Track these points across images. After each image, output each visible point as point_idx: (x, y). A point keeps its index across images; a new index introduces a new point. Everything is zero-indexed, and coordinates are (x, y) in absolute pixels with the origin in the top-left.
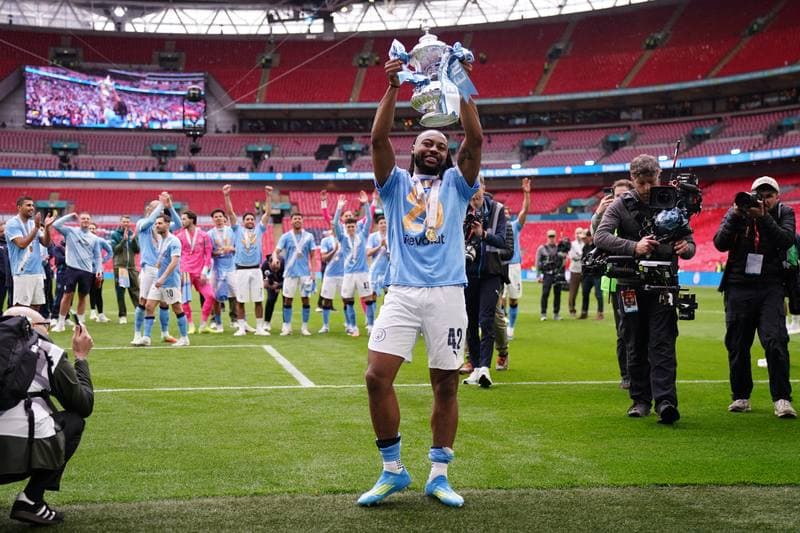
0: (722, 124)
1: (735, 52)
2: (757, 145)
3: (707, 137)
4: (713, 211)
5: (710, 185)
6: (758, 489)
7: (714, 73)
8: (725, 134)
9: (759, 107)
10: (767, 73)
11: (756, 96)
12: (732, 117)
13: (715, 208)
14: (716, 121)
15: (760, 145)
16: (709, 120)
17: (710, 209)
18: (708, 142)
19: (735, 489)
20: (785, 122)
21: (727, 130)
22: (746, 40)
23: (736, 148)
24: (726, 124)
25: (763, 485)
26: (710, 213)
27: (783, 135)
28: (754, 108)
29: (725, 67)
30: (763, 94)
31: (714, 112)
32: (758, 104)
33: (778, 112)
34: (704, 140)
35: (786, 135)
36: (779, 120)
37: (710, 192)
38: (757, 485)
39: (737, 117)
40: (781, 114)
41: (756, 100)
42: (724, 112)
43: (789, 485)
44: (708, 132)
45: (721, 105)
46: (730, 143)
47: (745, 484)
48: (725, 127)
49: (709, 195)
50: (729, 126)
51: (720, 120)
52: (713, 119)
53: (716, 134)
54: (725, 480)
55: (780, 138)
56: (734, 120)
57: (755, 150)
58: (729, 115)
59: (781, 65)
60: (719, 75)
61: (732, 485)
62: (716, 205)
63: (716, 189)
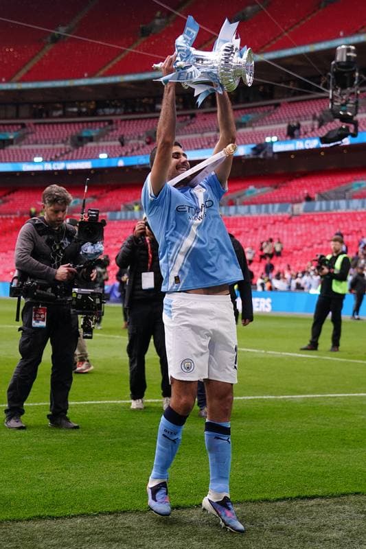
0: (25, 130)
1: (38, 58)
2: (58, 155)
3: (11, 142)
4: (16, 219)
5: (13, 192)
6: (52, 523)
7: (17, 77)
8: (29, 141)
9: (60, 117)
10: (68, 83)
11: (58, 105)
12: (35, 124)
13: (18, 216)
14: (19, 127)
15: (62, 155)
16: (13, 124)
17: (13, 217)
18: (11, 147)
19: (31, 524)
20: (85, 134)
21: (30, 137)
22: (49, 48)
23: (39, 156)
24: (30, 131)
25: (57, 518)
26: (12, 221)
27: (82, 146)
28: (56, 117)
29: (29, 72)
30: (65, 104)
31: (17, 117)
32: (60, 113)
33: (79, 122)
34: (8, 145)
35: (85, 146)
36: (79, 131)
37: (13, 200)
38: (52, 518)
39: (40, 124)
40: (81, 125)
41: (58, 109)
42: (29, 118)
43: (82, 515)
44: (11, 137)
45: (24, 111)
46: (33, 150)
47: (40, 518)
48: (28, 133)
49: (11, 202)
50: (32, 133)
51: (23, 126)
52: (17, 124)
53: (19, 140)
54: (21, 515)
55: (80, 148)
56: (38, 127)
57: (56, 159)
58: (32, 121)
59: (81, 77)
60: (22, 80)
61: (28, 520)
62: (18, 212)
63: (20, 197)
